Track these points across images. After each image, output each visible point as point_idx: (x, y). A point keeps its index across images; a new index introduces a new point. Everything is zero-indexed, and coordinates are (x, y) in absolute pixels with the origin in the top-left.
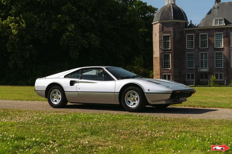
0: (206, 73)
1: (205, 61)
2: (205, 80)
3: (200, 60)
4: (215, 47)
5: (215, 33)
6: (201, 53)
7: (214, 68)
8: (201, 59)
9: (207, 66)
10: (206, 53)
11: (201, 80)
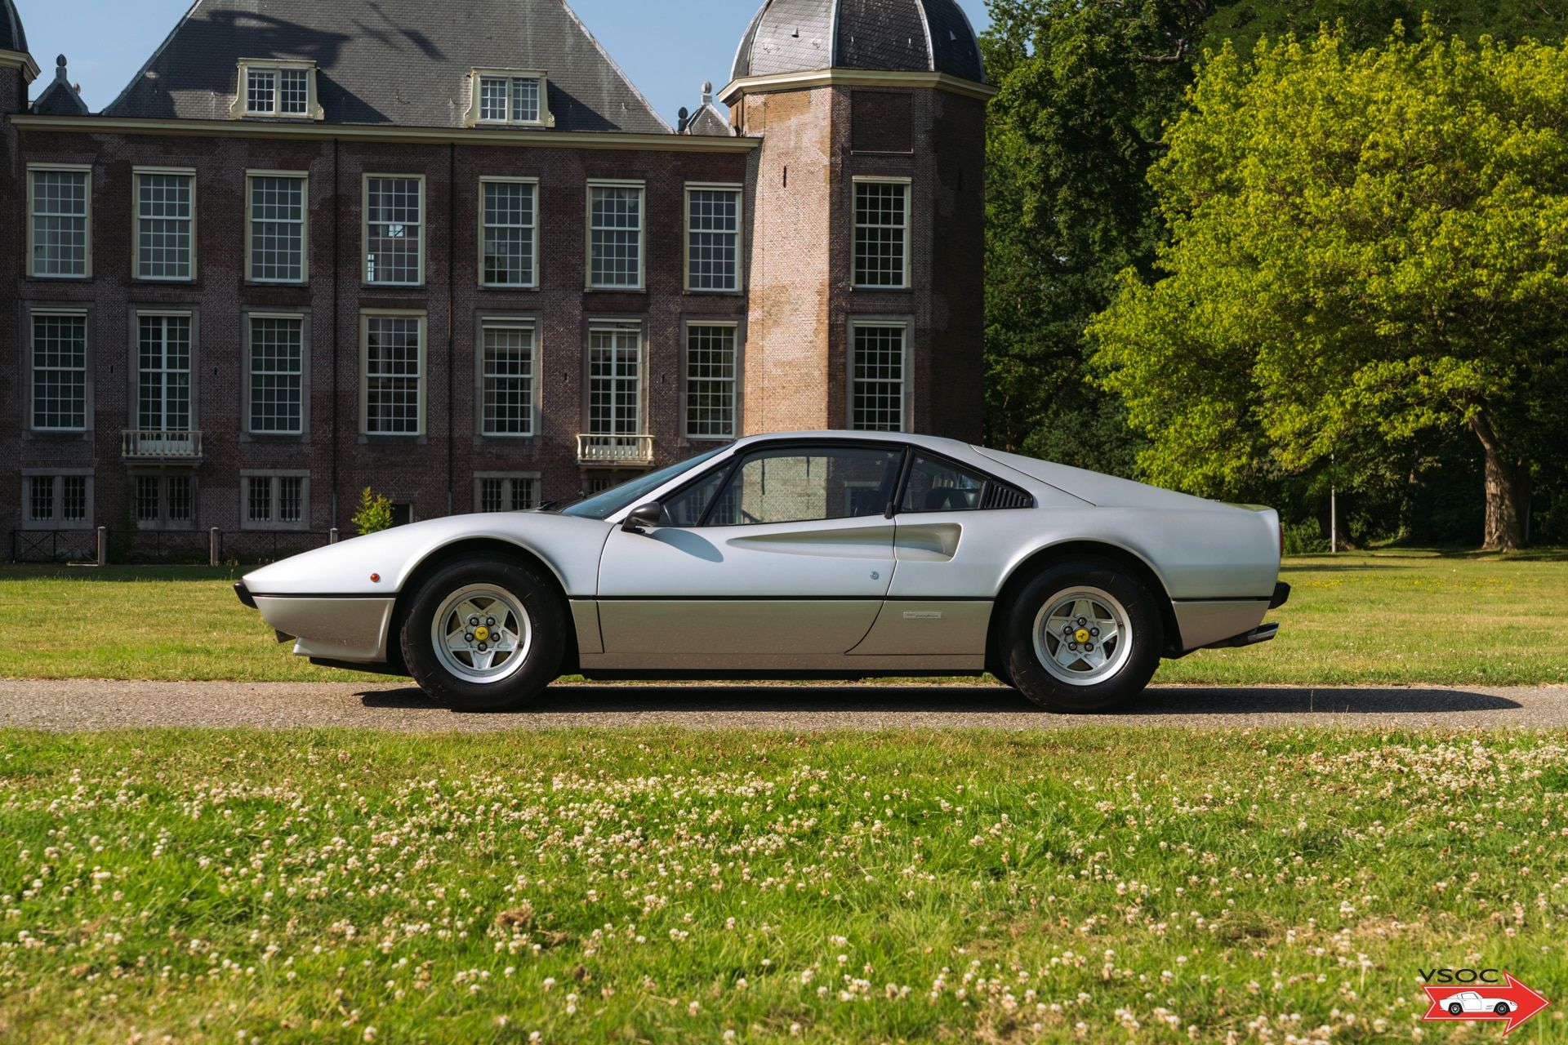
0: (178, 470)
1: (171, 378)
2: (173, 525)
3: (136, 370)
4: (249, 276)
5: (251, 172)
6: (144, 320)
7: (242, 438)
8: (144, 363)
9: (184, 421)
10: (185, 320)
11: (142, 525)
